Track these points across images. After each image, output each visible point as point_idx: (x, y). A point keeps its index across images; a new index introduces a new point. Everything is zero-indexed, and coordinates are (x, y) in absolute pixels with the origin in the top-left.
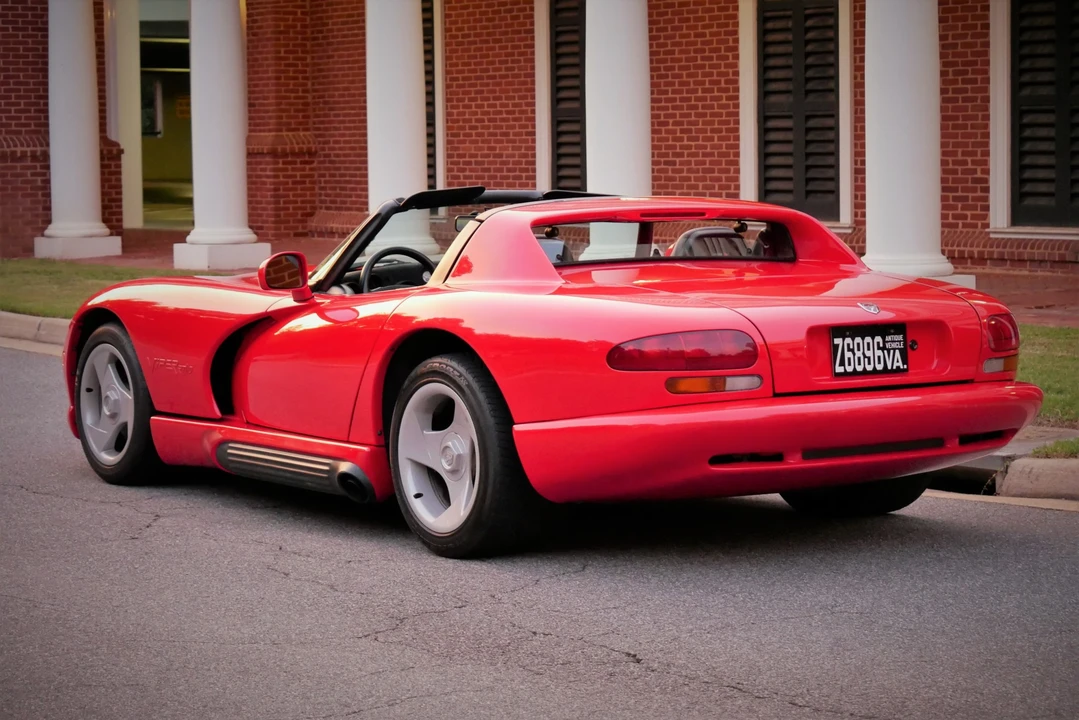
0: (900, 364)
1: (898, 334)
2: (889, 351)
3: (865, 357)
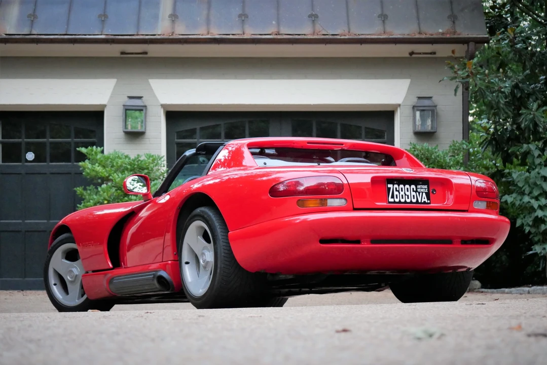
0: (426, 200)
1: (425, 185)
2: (419, 193)
3: (405, 195)
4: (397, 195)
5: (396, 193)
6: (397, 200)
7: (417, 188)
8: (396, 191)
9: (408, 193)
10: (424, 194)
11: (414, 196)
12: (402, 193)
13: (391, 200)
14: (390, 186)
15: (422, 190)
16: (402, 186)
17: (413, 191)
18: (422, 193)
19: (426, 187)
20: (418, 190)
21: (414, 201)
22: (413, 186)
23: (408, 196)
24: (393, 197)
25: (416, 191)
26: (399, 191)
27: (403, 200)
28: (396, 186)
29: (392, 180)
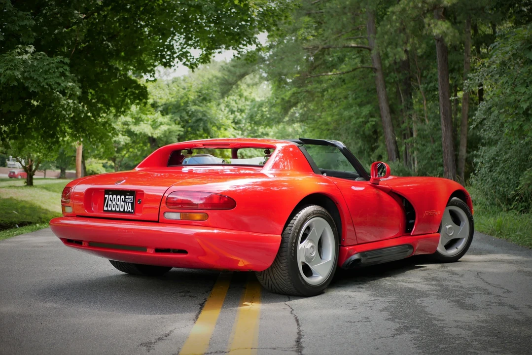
0: (130, 209)
1: (131, 196)
2: (126, 203)
3: (116, 204)
4: (110, 204)
5: (110, 202)
6: (110, 209)
7: (125, 199)
8: (110, 200)
9: (118, 203)
10: (130, 203)
11: (122, 205)
12: (114, 203)
13: (106, 209)
14: (106, 196)
15: (129, 201)
16: (115, 196)
17: (123, 201)
18: (129, 202)
19: (132, 197)
20: (126, 200)
21: (122, 210)
22: (123, 197)
23: (118, 205)
24: (107, 206)
25: (124, 202)
26: (112, 201)
27: (114, 209)
28: (111, 196)
29: (108, 191)
